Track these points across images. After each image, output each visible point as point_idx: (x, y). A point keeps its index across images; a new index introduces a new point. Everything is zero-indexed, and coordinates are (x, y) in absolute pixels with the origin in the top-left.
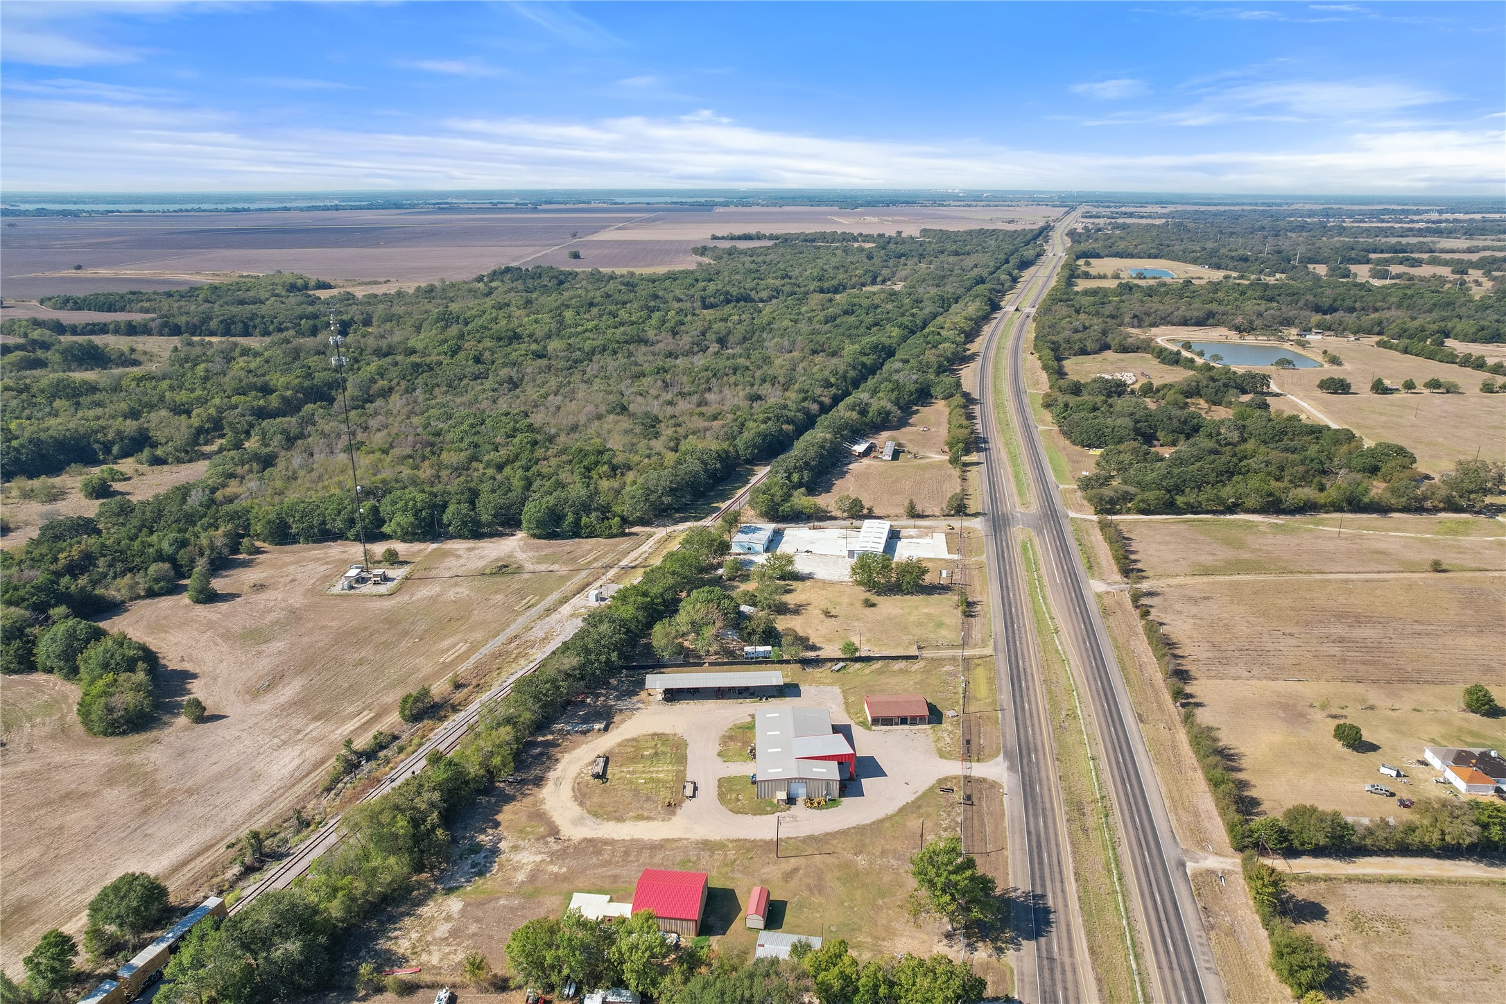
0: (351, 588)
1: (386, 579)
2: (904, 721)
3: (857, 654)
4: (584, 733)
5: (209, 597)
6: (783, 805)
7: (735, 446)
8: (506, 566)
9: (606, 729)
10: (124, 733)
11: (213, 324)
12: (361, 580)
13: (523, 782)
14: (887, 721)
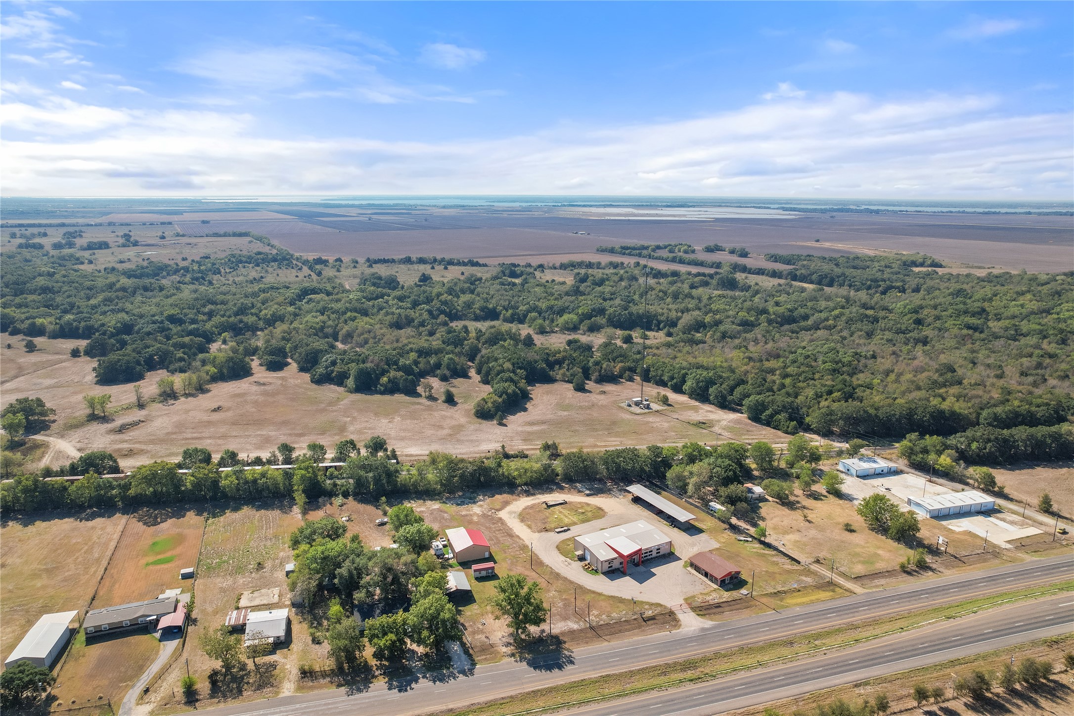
0: (630, 406)
1: (648, 407)
2: (706, 575)
3: (763, 539)
4: (580, 491)
5: (580, 388)
6: (576, 559)
7: (979, 414)
8: (704, 423)
9: (588, 495)
10: (478, 417)
11: (814, 277)
12: (637, 404)
13: (526, 491)
14: (697, 569)
